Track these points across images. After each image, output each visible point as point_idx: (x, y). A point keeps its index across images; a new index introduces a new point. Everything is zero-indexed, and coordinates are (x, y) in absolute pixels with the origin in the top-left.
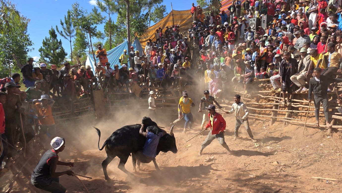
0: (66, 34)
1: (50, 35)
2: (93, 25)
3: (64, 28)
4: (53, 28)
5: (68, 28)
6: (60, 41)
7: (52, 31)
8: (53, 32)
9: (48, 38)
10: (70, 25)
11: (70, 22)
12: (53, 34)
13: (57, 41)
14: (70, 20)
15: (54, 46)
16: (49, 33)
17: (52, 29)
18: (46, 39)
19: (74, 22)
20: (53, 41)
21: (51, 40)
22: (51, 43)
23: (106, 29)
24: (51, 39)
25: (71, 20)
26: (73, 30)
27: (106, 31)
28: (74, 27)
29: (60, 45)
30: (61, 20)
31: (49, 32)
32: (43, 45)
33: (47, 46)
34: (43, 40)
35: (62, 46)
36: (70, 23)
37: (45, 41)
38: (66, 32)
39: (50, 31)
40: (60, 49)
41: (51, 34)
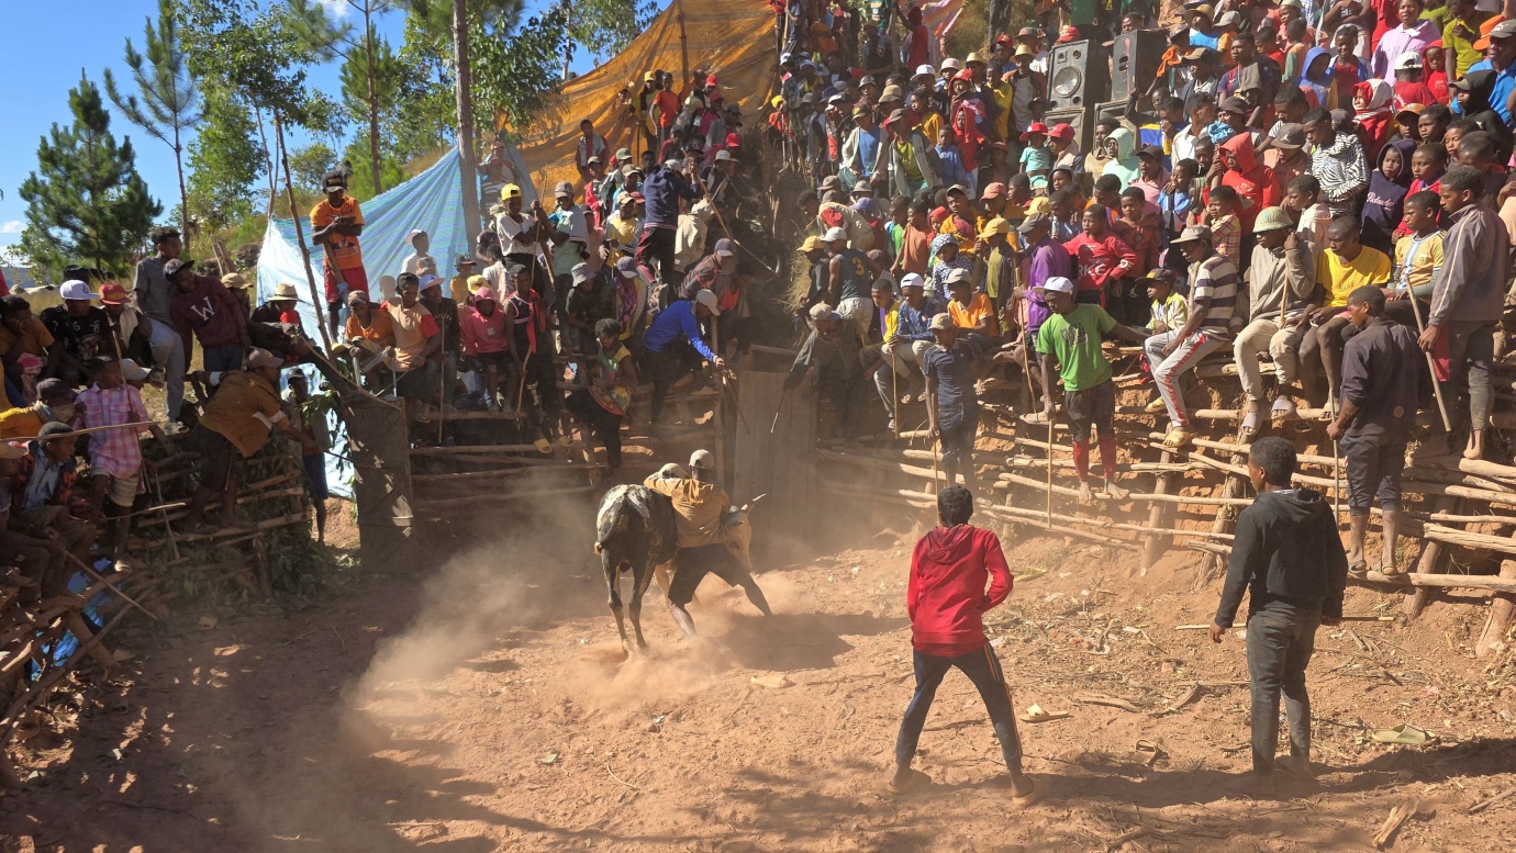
0: (157, 111)
1: (76, 112)
2: (285, 65)
3: (146, 86)
4: (89, 79)
5: (166, 83)
6: (127, 147)
7: (86, 94)
8: (88, 100)
9: (66, 129)
10: (175, 67)
11: (171, 53)
12: (90, 111)
13: (111, 143)
14: (171, 40)
15: (97, 167)
16: (71, 103)
17: (83, 84)
18: (56, 136)
19: (196, 52)
20: (89, 144)
21: (82, 140)
22: (81, 153)
23: (350, 85)
24: (83, 133)
25: (178, 42)
26: (190, 93)
27: (350, 96)
28: (194, 75)
29: (128, 164)
30: (129, 42)
31: (68, 97)
32: (41, 167)
33: (63, 168)
34: (39, 142)
35: (135, 168)
36: (174, 57)
37: (51, 143)
38: (156, 100)
39: (73, 93)
40: (127, 182)
41: (80, 109)
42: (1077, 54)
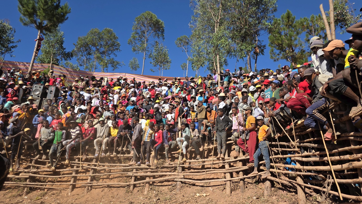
42: (40, 87)
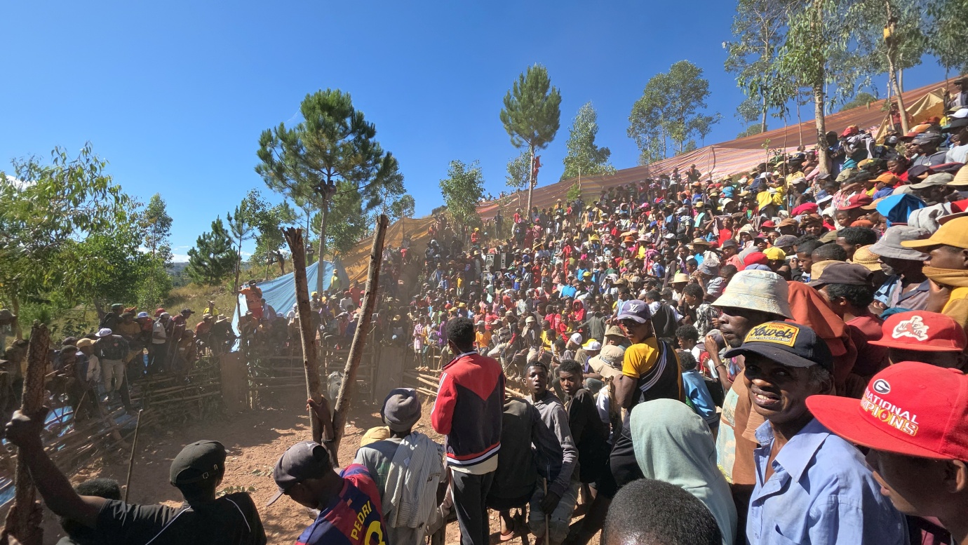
0: (235, 234)
1: (213, 228)
3: (233, 227)
6: (229, 241)
7: (218, 222)
8: (219, 225)
9: (208, 234)
11: (242, 218)
12: (218, 228)
13: (224, 239)
14: (242, 214)
15: (217, 247)
16: (211, 225)
18: (204, 236)
20: (216, 239)
21: (213, 238)
22: (212, 241)
24: (214, 235)
25: (245, 215)
30: (229, 213)
32: (197, 246)
33: (203, 247)
34: (198, 237)
35: (232, 248)
37: (202, 238)
38: (235, 231)
39: (213, 223)
40: (227, 252)
